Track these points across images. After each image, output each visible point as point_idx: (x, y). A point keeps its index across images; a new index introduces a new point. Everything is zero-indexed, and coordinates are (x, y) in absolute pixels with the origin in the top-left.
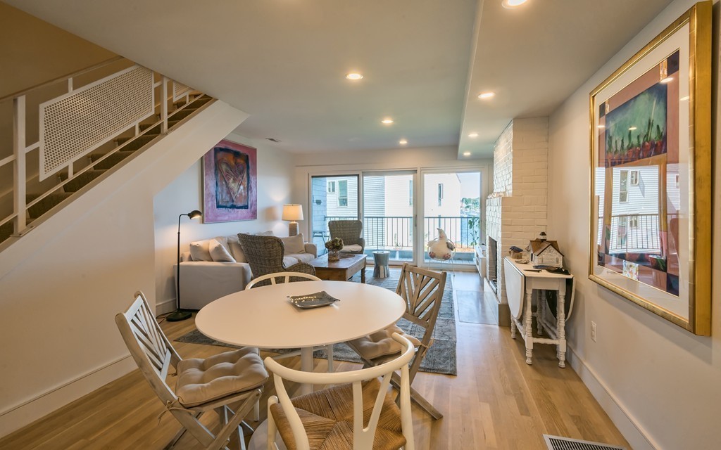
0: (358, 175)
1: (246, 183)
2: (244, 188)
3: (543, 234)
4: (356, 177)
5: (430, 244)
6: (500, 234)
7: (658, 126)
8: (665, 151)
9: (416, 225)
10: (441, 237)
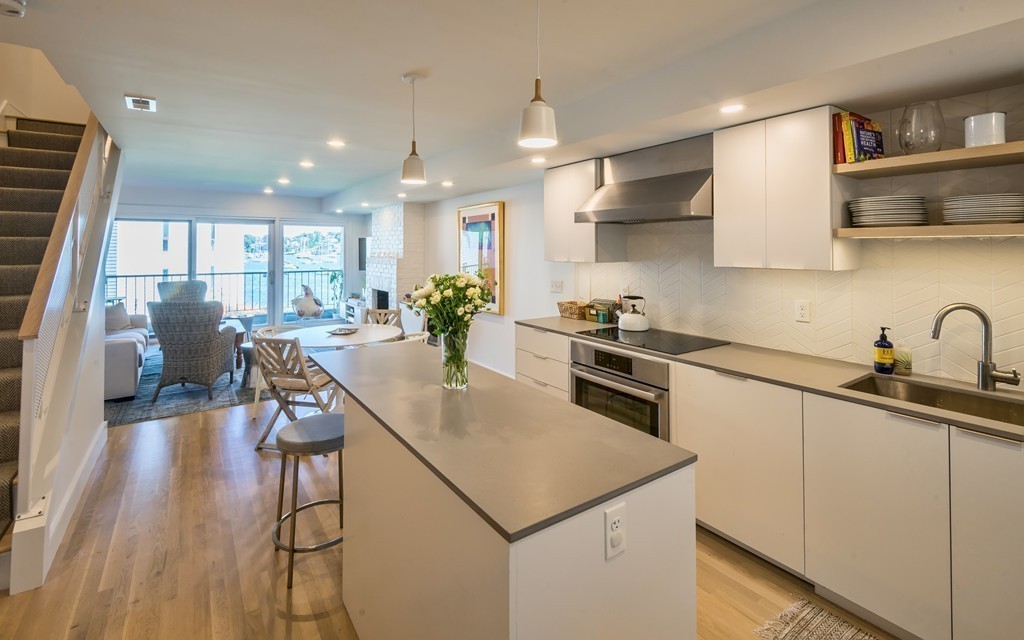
0: (190, 222)
4: (187, 224)
5: (295, 302)
6: (394, 286)
9: (272, 282)
10: (307, 294)
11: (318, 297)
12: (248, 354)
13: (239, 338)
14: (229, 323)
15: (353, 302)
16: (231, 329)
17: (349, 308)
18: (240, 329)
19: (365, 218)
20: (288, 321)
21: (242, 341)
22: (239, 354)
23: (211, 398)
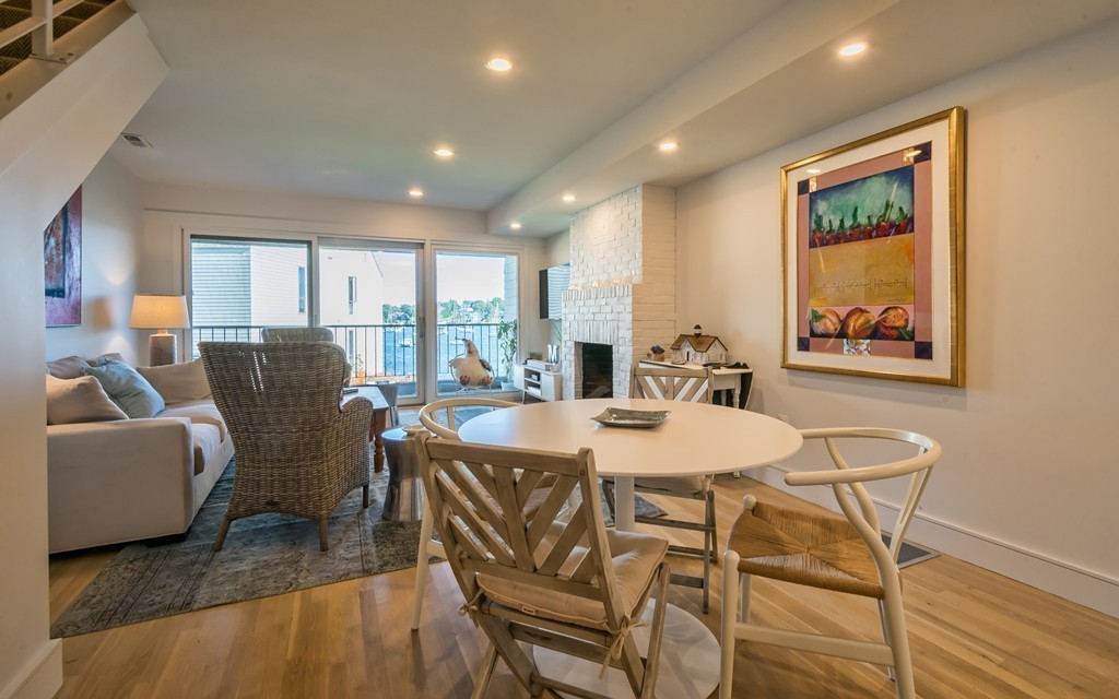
0: (309, 243)
1: (61, 233)
2: (57, 244)
3: (698, 327)
4: (306, 248)
5: (454, 363)
6: (626, 333)
7: (901, 209)
8: (912, 231)
9: (422, 335)
10: (470, 352)
11: (485, 357)
12: (394, 449)
13: (378, 419)
14: (363, 393)
15: (534, 365)
16: (366, 403)
17: (529, 373)
18: (379, 402)
19: (546, 241)
20: (443, 391)
21: (383, 429)
22: (378, 446)
23: (324, 549)
